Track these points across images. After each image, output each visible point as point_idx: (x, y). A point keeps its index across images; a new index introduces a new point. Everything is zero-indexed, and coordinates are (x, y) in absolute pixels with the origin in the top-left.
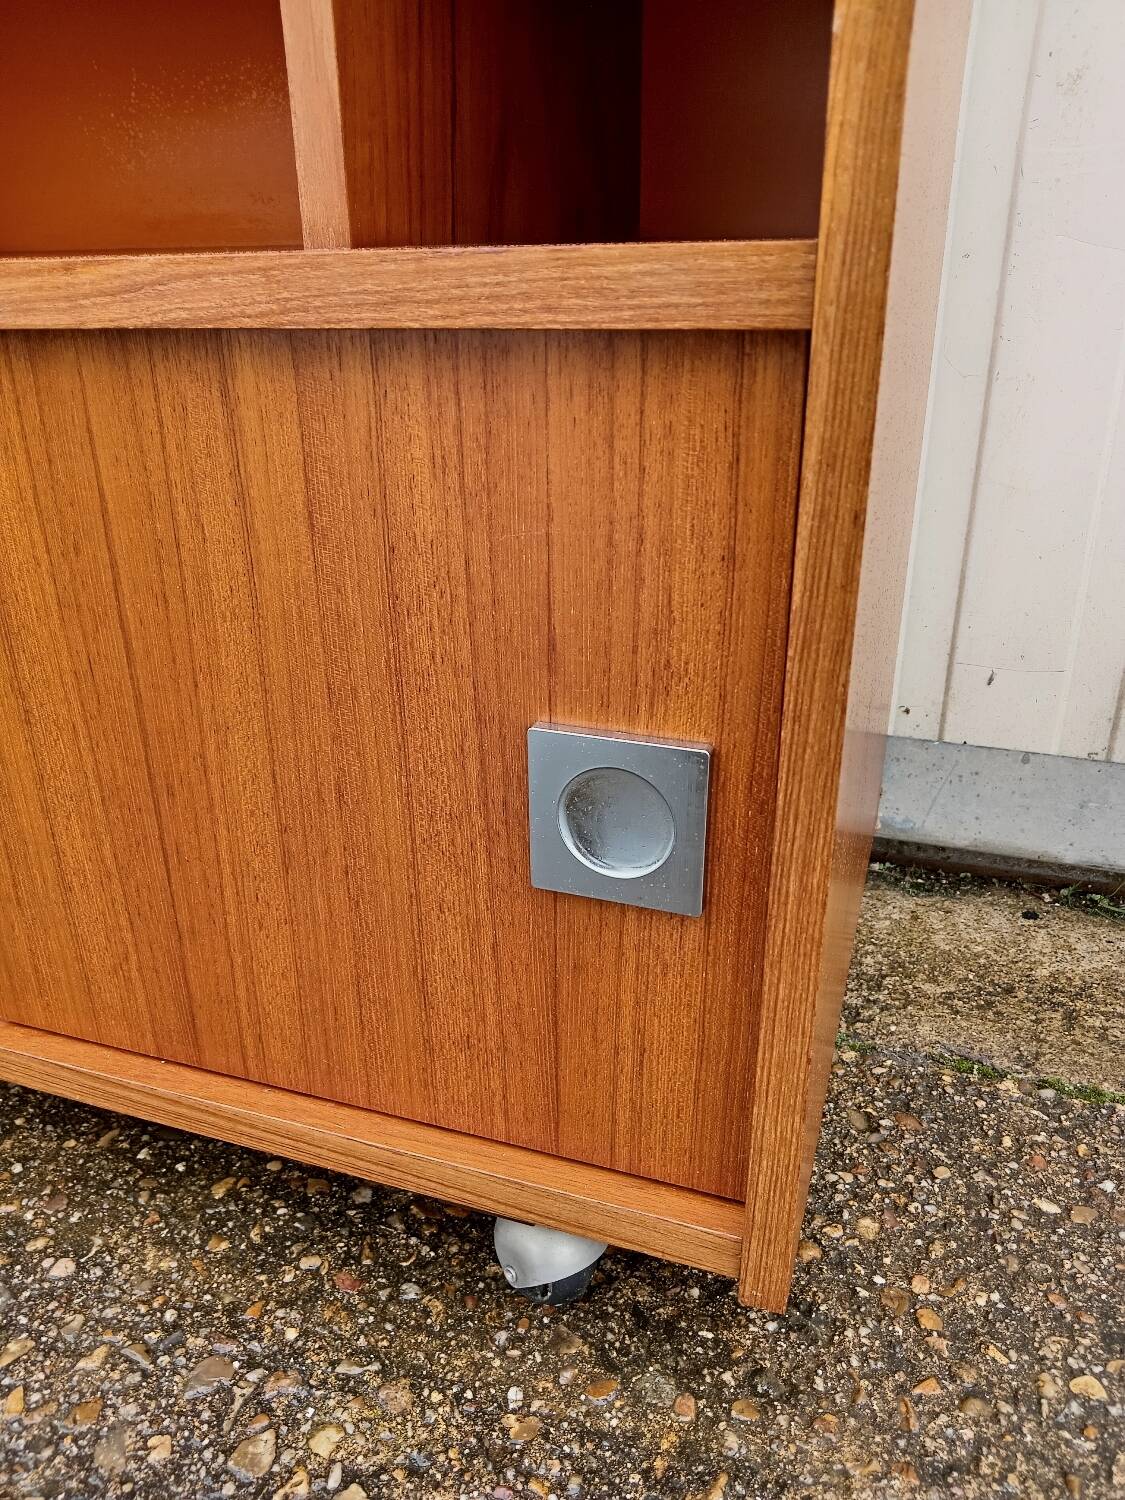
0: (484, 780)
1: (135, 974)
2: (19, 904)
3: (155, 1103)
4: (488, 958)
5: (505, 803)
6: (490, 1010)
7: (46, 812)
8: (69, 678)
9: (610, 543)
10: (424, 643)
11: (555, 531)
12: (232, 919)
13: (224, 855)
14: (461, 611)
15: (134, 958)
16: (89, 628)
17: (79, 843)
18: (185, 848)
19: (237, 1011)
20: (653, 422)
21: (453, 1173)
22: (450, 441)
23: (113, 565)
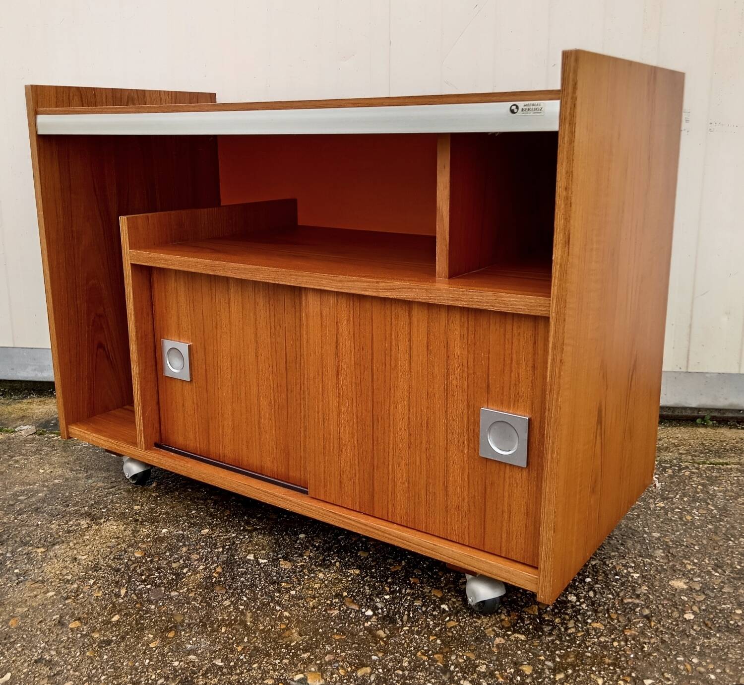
0: (468, 423)
1: (357, 480)
2: (324, 454)
3: (359, 525)
4: (466, 479)
5: (474, 431)
6: (466, 497)
7: (339, 425)
8: (354, 385)
9: (504, 360)
10: (454, 382)
11: (490, 356)
12: (391, 463)
13: (391, 442)
14: (465, 375)
15: (357, 475)
16: (362, 371)
17: (347, 436)
18: (379, 439)
19: (388, 495)
20: (515, 332)
21: (451, 552)
22: (465, 332)
23: (372, 354)
